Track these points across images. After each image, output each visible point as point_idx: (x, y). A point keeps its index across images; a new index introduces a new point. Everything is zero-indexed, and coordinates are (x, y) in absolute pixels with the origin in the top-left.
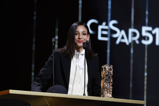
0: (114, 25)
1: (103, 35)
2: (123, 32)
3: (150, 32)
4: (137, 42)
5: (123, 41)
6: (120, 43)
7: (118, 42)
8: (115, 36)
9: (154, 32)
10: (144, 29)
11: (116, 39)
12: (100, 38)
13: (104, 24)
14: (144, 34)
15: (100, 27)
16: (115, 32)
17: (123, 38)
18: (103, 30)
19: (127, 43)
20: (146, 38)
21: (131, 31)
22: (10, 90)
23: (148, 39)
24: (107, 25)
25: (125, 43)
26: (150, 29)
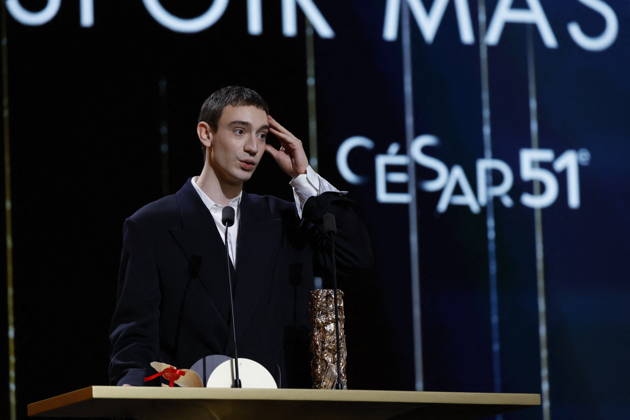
0: (426, 150)
1: (392, 188)
2: (458, 173)
3: (546, 166)
4: (507, 202)
5: (459, 200)
6: (451, 207)
7: (442, 206)
8: (432, 186)
9: (559, 165)
10: (528, 157)
11: (438, 194)
12: (383, 196)
13: (394, 148)
14: (528, 172)
15: (381, 161)
16: (432, 175)
17: (458, 191)
18: (390, 169)
19: (475, 208)
20: (537, 187)
21: (484, 165)
22: (94, 387)
23: (543, 188)
24: (403, 151)
25: (466, 208)
26: (546, 155)
